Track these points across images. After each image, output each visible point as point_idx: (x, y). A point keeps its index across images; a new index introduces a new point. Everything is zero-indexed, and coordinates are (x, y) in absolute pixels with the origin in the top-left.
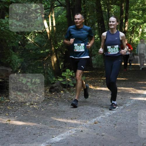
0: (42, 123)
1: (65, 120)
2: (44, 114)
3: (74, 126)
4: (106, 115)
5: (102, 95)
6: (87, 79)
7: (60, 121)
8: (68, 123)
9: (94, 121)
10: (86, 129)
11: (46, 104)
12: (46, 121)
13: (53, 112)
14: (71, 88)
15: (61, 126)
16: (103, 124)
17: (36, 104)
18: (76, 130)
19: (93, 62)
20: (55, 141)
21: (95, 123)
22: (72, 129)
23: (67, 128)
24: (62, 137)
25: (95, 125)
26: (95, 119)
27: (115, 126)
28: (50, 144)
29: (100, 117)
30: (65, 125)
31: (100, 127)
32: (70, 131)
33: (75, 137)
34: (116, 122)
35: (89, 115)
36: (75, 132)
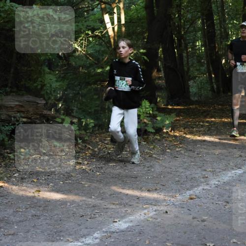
0: (97, 197)
1: (137, 193)
2: (100, 181)
3: (154, 204)
4: (211, 184)
5: (205, 149)
6: (179, 120)
7: (127, 195)
8: (143, 197)
9: (189, 196)
10: (174, 210)
11: (104, 164)
12: (103, 193)
13: (116, 178)
14: (149, 135)
15: (130, 203)
16: (205, 201)
17: (86, 162)
18: (155, 211)
19: (191, 90)
20: (118, 229)
21: (191, 199)
22: (149, 208)
23: (141, 206)
24: (131, 221)
25: (190, 202)
26: (191, 192)
27: (226, 205)
28: (109, 234)
29: (200, 188)
30: (137, 201)
31: (199, 205)
32: (146, 211)
33: (154, 223)
34: (229, 197)
35: (181, 184)
36: (155, 213)
